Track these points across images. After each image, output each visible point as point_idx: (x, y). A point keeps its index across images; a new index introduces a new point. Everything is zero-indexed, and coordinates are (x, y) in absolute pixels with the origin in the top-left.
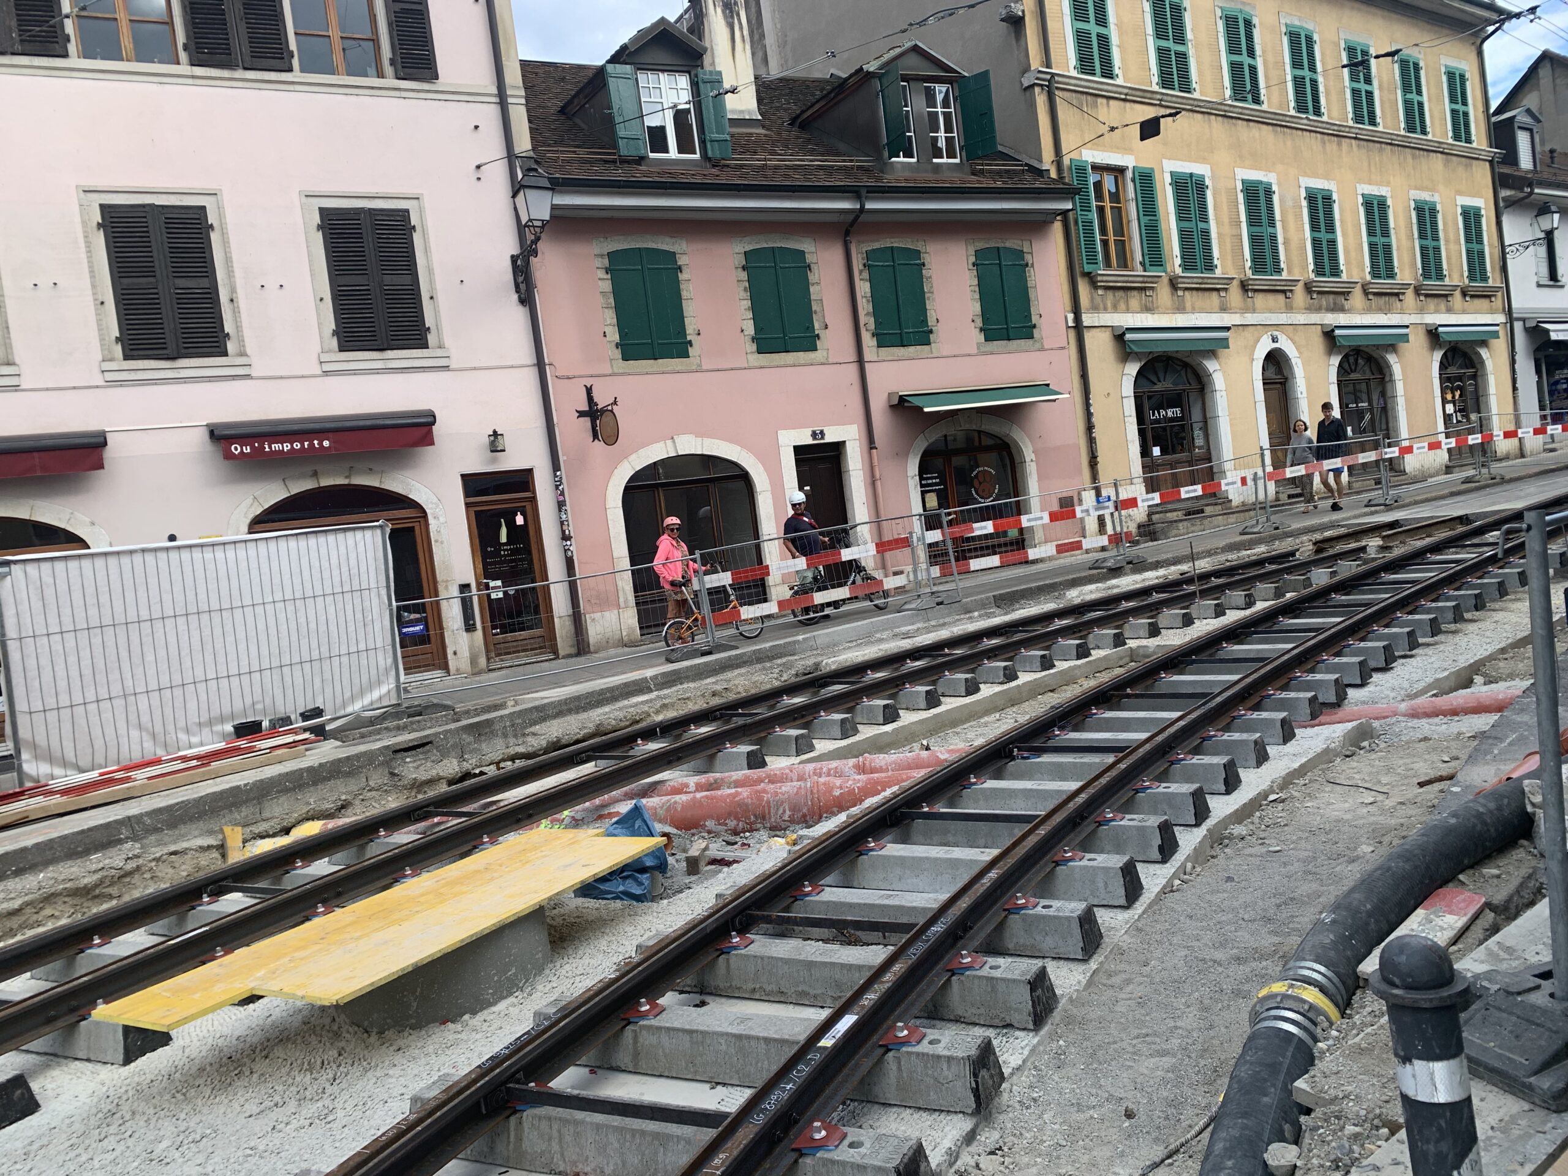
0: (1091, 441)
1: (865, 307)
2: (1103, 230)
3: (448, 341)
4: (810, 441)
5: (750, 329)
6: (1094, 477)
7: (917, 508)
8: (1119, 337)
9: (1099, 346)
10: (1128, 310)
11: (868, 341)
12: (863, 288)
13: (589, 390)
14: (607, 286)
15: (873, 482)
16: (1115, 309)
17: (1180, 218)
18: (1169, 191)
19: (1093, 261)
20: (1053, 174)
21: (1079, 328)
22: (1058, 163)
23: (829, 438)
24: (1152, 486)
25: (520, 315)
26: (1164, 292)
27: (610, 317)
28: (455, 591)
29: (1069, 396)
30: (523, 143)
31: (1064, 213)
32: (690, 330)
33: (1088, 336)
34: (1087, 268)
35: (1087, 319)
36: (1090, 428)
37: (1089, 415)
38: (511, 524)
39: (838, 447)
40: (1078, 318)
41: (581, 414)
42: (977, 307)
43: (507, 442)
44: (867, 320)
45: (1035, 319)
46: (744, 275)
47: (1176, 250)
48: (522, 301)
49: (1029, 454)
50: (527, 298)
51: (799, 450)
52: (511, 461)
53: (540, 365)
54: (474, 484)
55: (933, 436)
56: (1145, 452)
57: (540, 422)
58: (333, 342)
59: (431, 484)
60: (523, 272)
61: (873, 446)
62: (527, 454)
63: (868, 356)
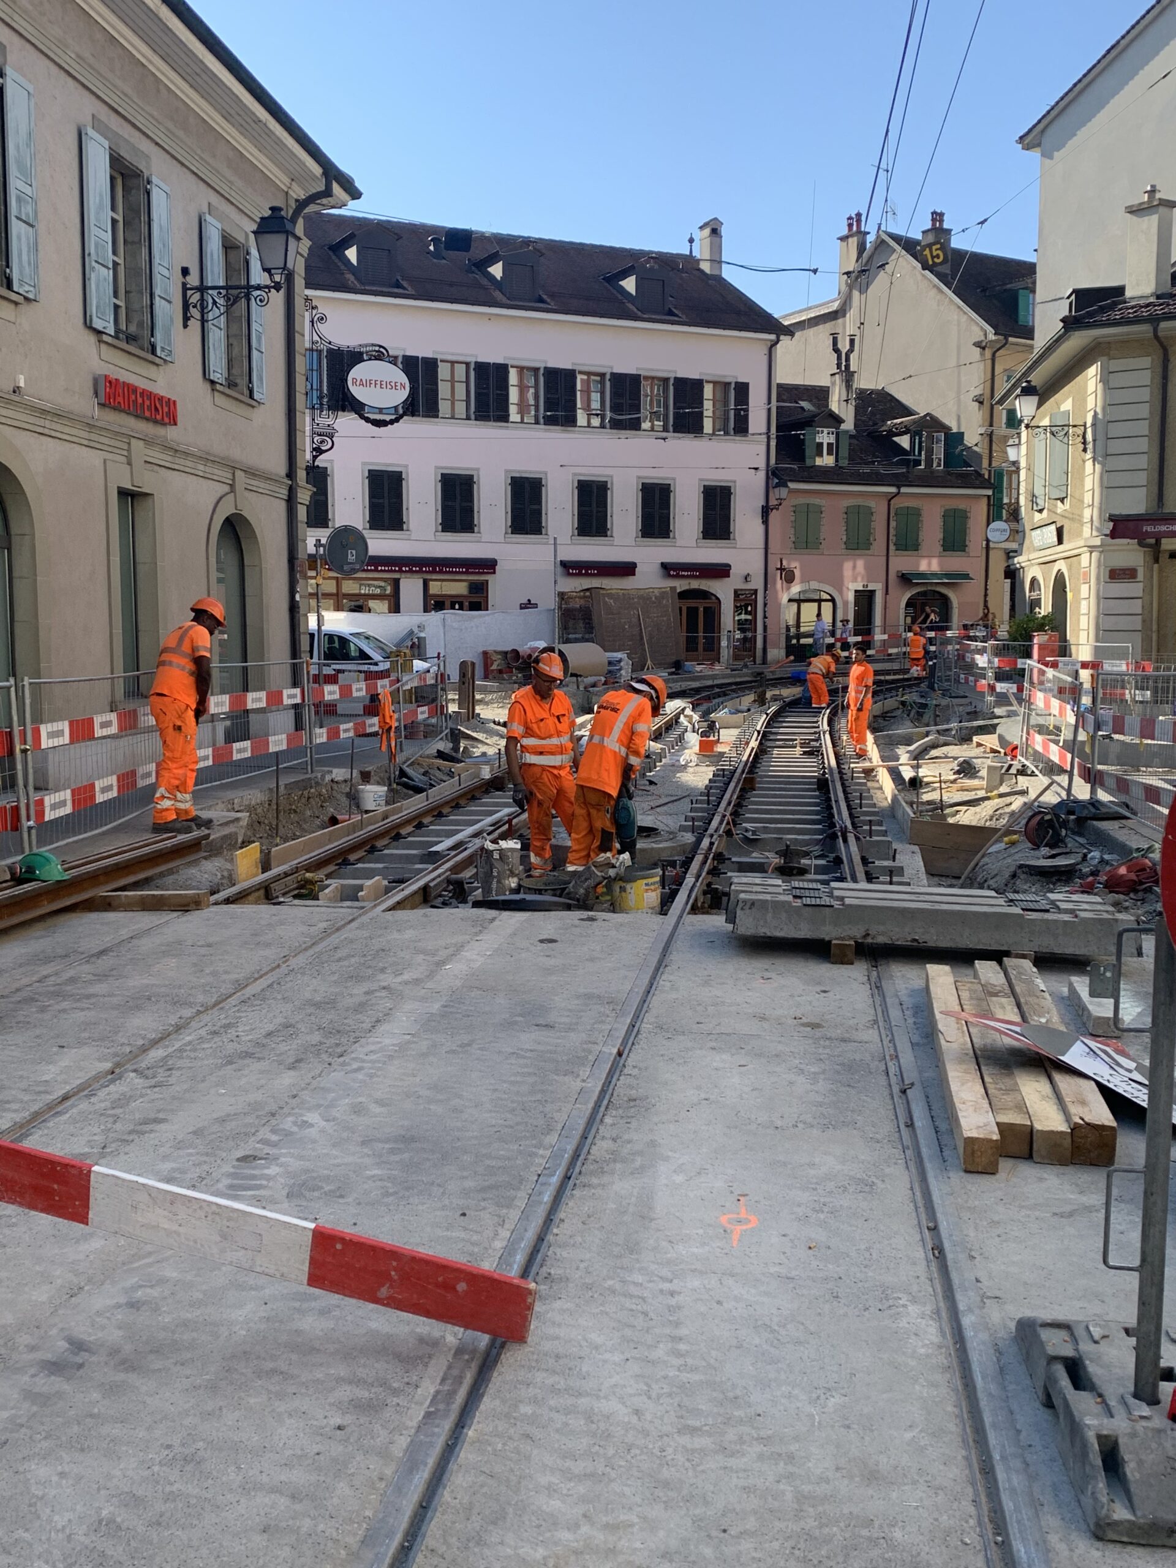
0: (986, 600)
1: (893, 533)
3: (737, 538)
4: (861, 588)
5: (844, 539)
7: (902, 622)
9: (997, 557)
11: (892, 547)
12: (893, 525)
13: (781, 560)
14: (793, 519)
15: (885, 608)
20: (986, 477)
21: (988, 548)
22: (989, 470)
23: (870, 588)
25: (761, 528)
27: (792, 531)
28: (726, 633)
29: (978, 581)
30: (773, 461)
31: (989, 497)
32: (822, 538)
33: (991, 553)
35: (992, 545)
36: (986, 595)
37: (986, 589)
38: (747, 608)
39: (873, 592)
40: (987, 544)
41: (777, 568)
42: (941, 536)
43: (752, 578)
44: (893, 539)
45: (967, 543)
46: (845, 517)
48: (763, 522)
49: (955, 602)
50: (765, 522)
51: (857, 592)
52: (751, 586)
53: (766, 549)
54: (738, 593)
55: (915, 591)
57: (763, 571)
58: (701, 535)
59: (723, 591)
60: (766, 511)
61: (887, 593)
62: (757, 583)
63: (891, 553)
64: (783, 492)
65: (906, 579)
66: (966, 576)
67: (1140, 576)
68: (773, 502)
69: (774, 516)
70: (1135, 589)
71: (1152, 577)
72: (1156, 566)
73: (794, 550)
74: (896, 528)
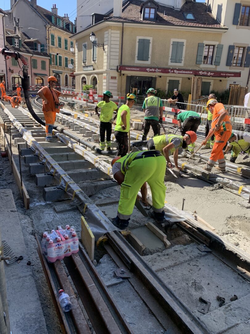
2: (52, 60)
9: (51, 72)
20: (49, 55)
26: (57, 68)
27: (11, 61)
30: (6, 44)
31: (49, 59)
34: (51, 64)
40: (50, 69)
41: (9, 70)
42: (41, 66)
44: (32, 66)
45: (46, 68)
53: (6, 65)
57: (6, 70)
65: (35, 75)
66: (46, 75)
67: (117, 79)
70: (116, 81)
71: (119, 79)
72: (120, 77)
73: (12, 66)
74: (33, 63)
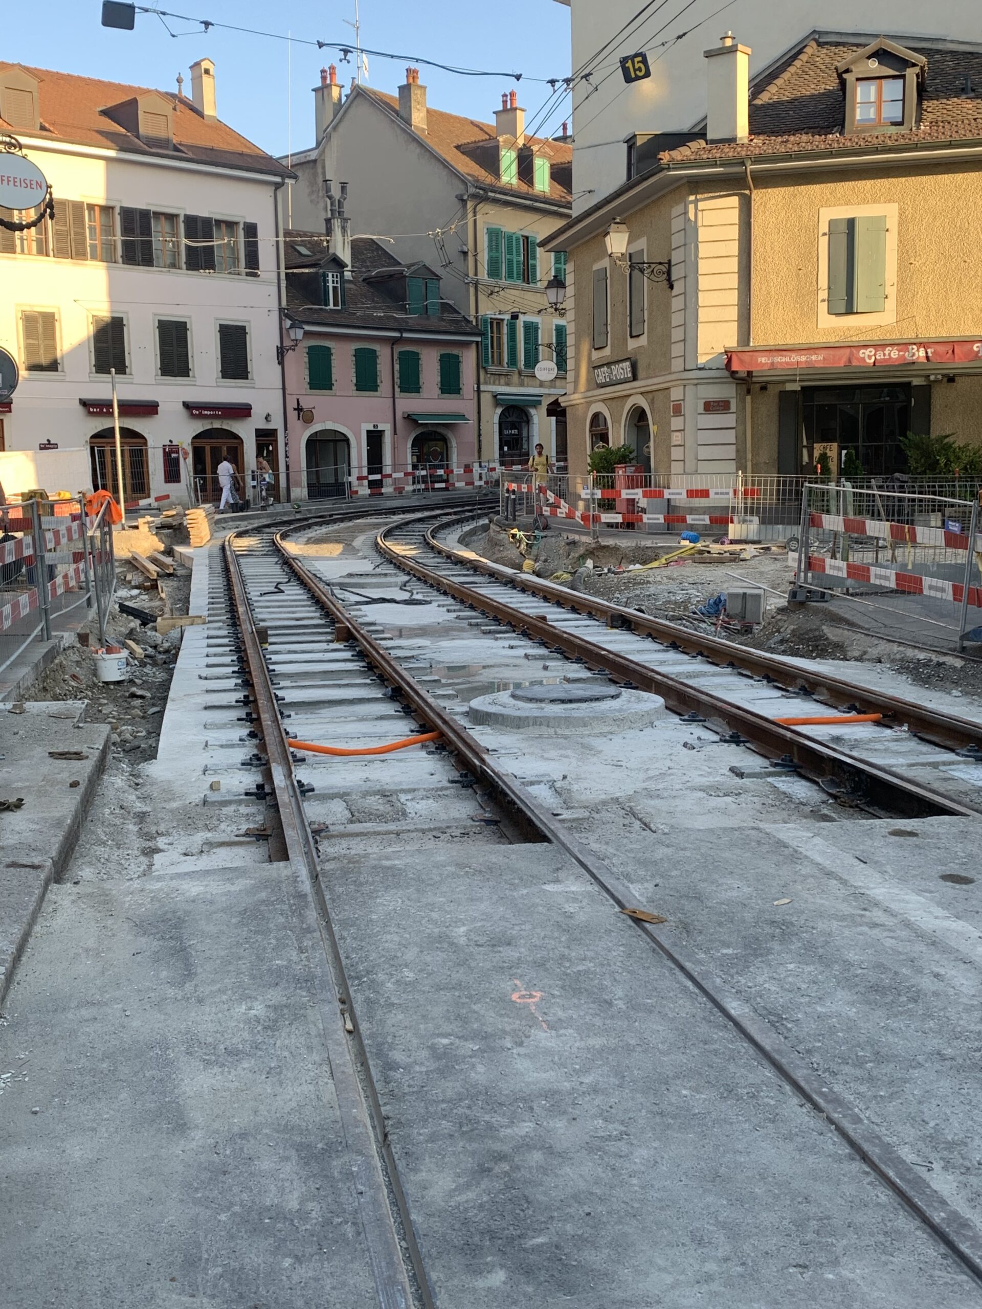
0: (480, 441)
1: (397, 375)
2: (492, 348)
3: (255, 378)
4: (372, 429)
5: (355, 381)
6: (480, 457)
7: (409, 461)
8: (495, 396)
9: (486, 399)
10: (499, 384)
11: (397, 390)
12: (397, 367)
13: (298, 400)
14: (306, 360)
15: (394, 448)
16: (494, 384)
17: (525, 343)
18: (522, 329)
19: (487, 361)
20: (474, 323)
21: (479, 391)
22: (477, 318)
23: (379, 429)
24: (502, 463)
25: (279, 368)
26: (515, 378)
27: (307, 372)
28: (250, 473)
29: (472, 422)
30: (284, 302)
31: (477, 342)
32: (333, 379)
33: (482, 395)
34: (484, 365)
35: (482, 388)
36: (480, 435)
37: (479, 429)
38: (268, 449)
39: (382, 432)
40: (478, 387)
41: (295, 409)
42: (439, 379)
43: (273, 418)
44: (397, 381)
45: (461, 386)
46: (354, 359)
47: (523, 358)
48: (279, 363)
49: (454, 443)
50: (281, 362)
51: (368, 432)
52: (271, 426)
53: (284, 389)
54: (260, 433)
55: (419, 431)
56: (501, 448)
58: (220, 375)
59: (246, 431)
60: (281, 353)
61: (395, 433)
62: (277, 423)
63: (397, 395)
64: (299, 334)
65: (411, 419)
66: (463, 417)
67: (733, 408)
68: (287, 343)
69: (289, 356)
70: (728, 419)
71: (744, 408)
72: (748, 398)
73: (309, 391)
74: (400, 371)
